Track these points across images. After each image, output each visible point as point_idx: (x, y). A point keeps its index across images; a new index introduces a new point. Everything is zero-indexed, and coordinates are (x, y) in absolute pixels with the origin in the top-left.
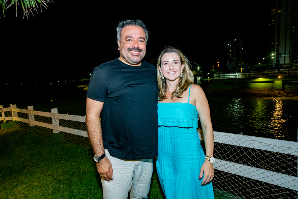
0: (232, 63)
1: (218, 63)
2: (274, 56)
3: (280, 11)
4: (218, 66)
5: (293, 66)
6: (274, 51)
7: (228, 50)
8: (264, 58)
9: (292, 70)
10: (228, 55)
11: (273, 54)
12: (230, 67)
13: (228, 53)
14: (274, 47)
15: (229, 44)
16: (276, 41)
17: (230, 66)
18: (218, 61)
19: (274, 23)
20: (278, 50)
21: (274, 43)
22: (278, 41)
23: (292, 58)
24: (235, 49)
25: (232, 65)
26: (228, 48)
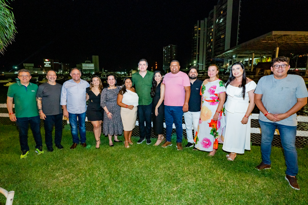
0: (167, 66)
1: (156, 66)
2: (196, 63)
3: (200, 29)
4: (156, 68)
5: (205, 72)
6: (195, 59)
7: (164, 54)
8: (190, 64)
9: (205, 76)
10: (164, 58)
11: (195, 62)
12: (165, 70)
13: (164, 57)
14: (196, 56)
15: (165, 49)
16: (197, 52)
17: (165, 68)
18: (156, 63)
19: (196, 38)
20: (198, 59)
21: (196, 53)
22: (199, 52)
23: (207, 66)
24: (169, 54)
25: (167, 68)
26: (164, 53)
